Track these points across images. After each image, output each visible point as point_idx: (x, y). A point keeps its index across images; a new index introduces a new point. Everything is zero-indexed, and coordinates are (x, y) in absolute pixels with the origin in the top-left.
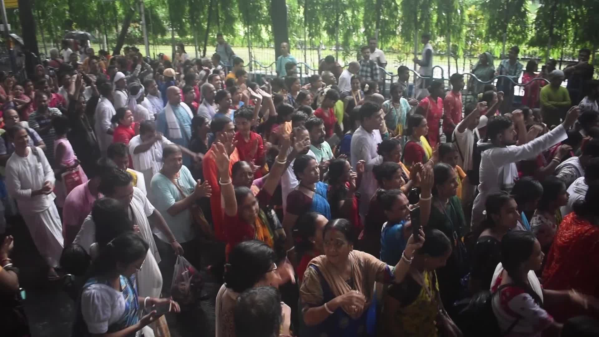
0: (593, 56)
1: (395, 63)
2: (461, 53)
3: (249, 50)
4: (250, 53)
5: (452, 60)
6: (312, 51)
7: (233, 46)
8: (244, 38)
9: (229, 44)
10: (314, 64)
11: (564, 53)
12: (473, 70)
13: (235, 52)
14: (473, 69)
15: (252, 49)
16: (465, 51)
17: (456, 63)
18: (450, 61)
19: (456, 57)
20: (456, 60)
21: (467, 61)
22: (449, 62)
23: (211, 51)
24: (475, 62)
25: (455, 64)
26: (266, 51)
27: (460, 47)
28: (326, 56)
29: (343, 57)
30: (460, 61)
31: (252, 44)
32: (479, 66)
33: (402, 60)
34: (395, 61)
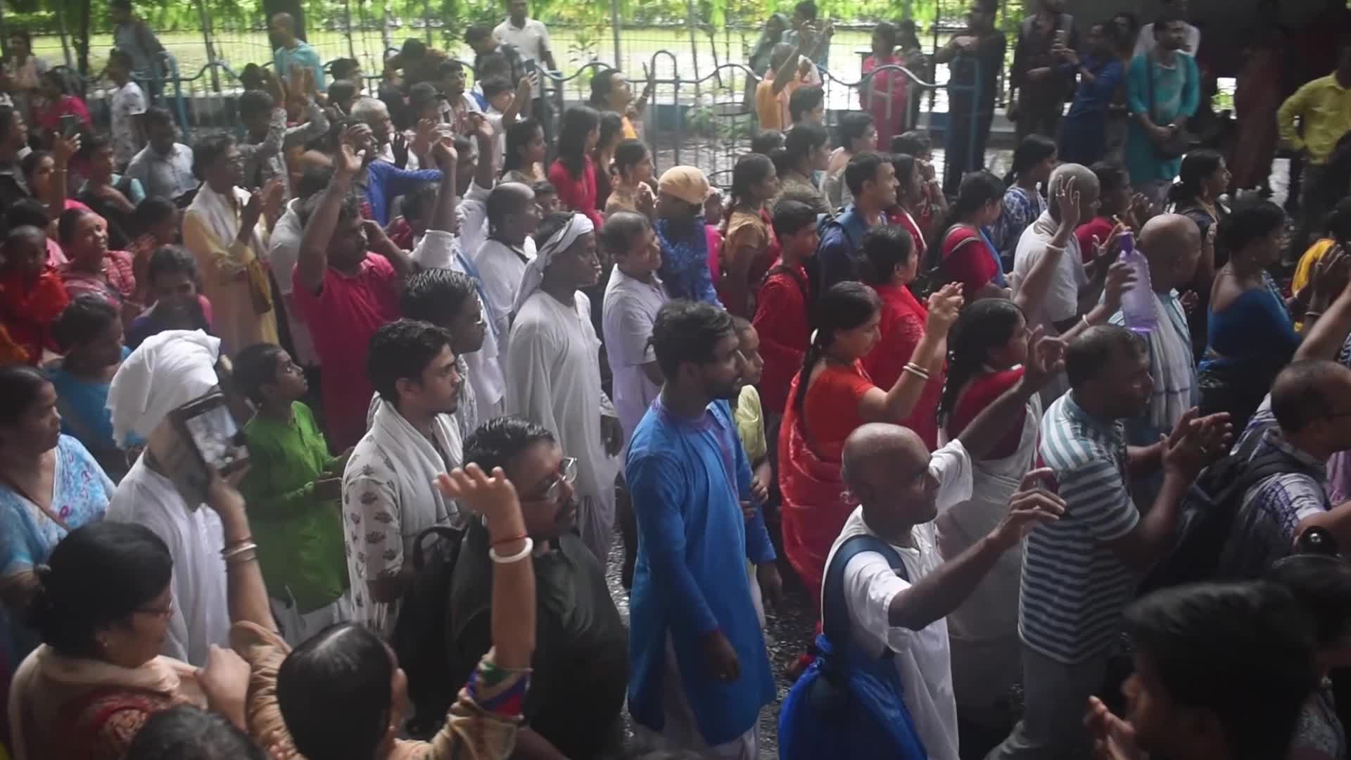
0: (1004, 13)
1: (570, 52)
2: (719, 19)
3: (206, 39)
4: (209, 45)
5: (701, 37)
6: (367, 34)
7: (159, 32)
8: (189, 9)
9: (153, 27)
10: (373, 64)
11: (942, 10)
12: (750, 59)
13: (166, 47)
14: (752, 55)
15: (213, 34)
16: (727, 14)
17: (712, 43)
18: (696, 39)
19: (710, 31)
20: (711, 36)
21: (736, 38)
22: (693, 42)
23: (102, 47)
24: (754, 40)
25: (710, 44)
26: (249, 38)
27: (716, 7)
28: (403, 41)
29: (445, 42)
30: (720, 38)
31: (211, 22)
32: (764, 47)
33: (587, 44)
34: (571, 47)
